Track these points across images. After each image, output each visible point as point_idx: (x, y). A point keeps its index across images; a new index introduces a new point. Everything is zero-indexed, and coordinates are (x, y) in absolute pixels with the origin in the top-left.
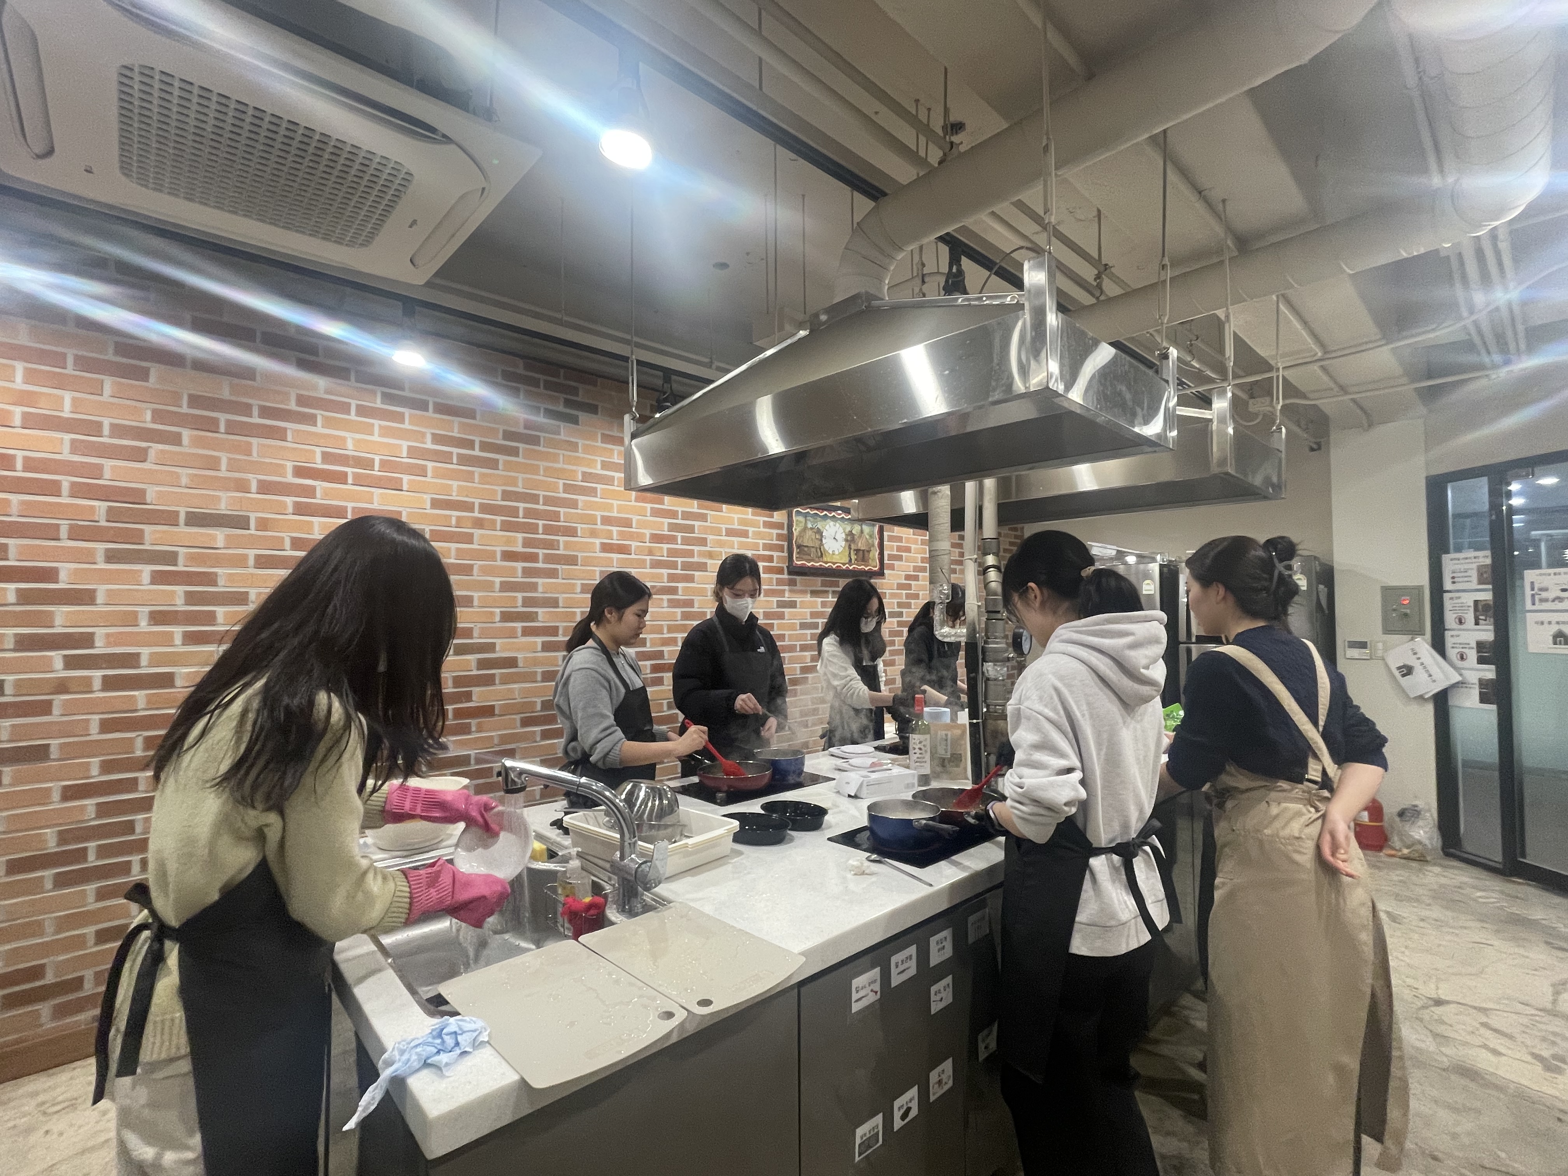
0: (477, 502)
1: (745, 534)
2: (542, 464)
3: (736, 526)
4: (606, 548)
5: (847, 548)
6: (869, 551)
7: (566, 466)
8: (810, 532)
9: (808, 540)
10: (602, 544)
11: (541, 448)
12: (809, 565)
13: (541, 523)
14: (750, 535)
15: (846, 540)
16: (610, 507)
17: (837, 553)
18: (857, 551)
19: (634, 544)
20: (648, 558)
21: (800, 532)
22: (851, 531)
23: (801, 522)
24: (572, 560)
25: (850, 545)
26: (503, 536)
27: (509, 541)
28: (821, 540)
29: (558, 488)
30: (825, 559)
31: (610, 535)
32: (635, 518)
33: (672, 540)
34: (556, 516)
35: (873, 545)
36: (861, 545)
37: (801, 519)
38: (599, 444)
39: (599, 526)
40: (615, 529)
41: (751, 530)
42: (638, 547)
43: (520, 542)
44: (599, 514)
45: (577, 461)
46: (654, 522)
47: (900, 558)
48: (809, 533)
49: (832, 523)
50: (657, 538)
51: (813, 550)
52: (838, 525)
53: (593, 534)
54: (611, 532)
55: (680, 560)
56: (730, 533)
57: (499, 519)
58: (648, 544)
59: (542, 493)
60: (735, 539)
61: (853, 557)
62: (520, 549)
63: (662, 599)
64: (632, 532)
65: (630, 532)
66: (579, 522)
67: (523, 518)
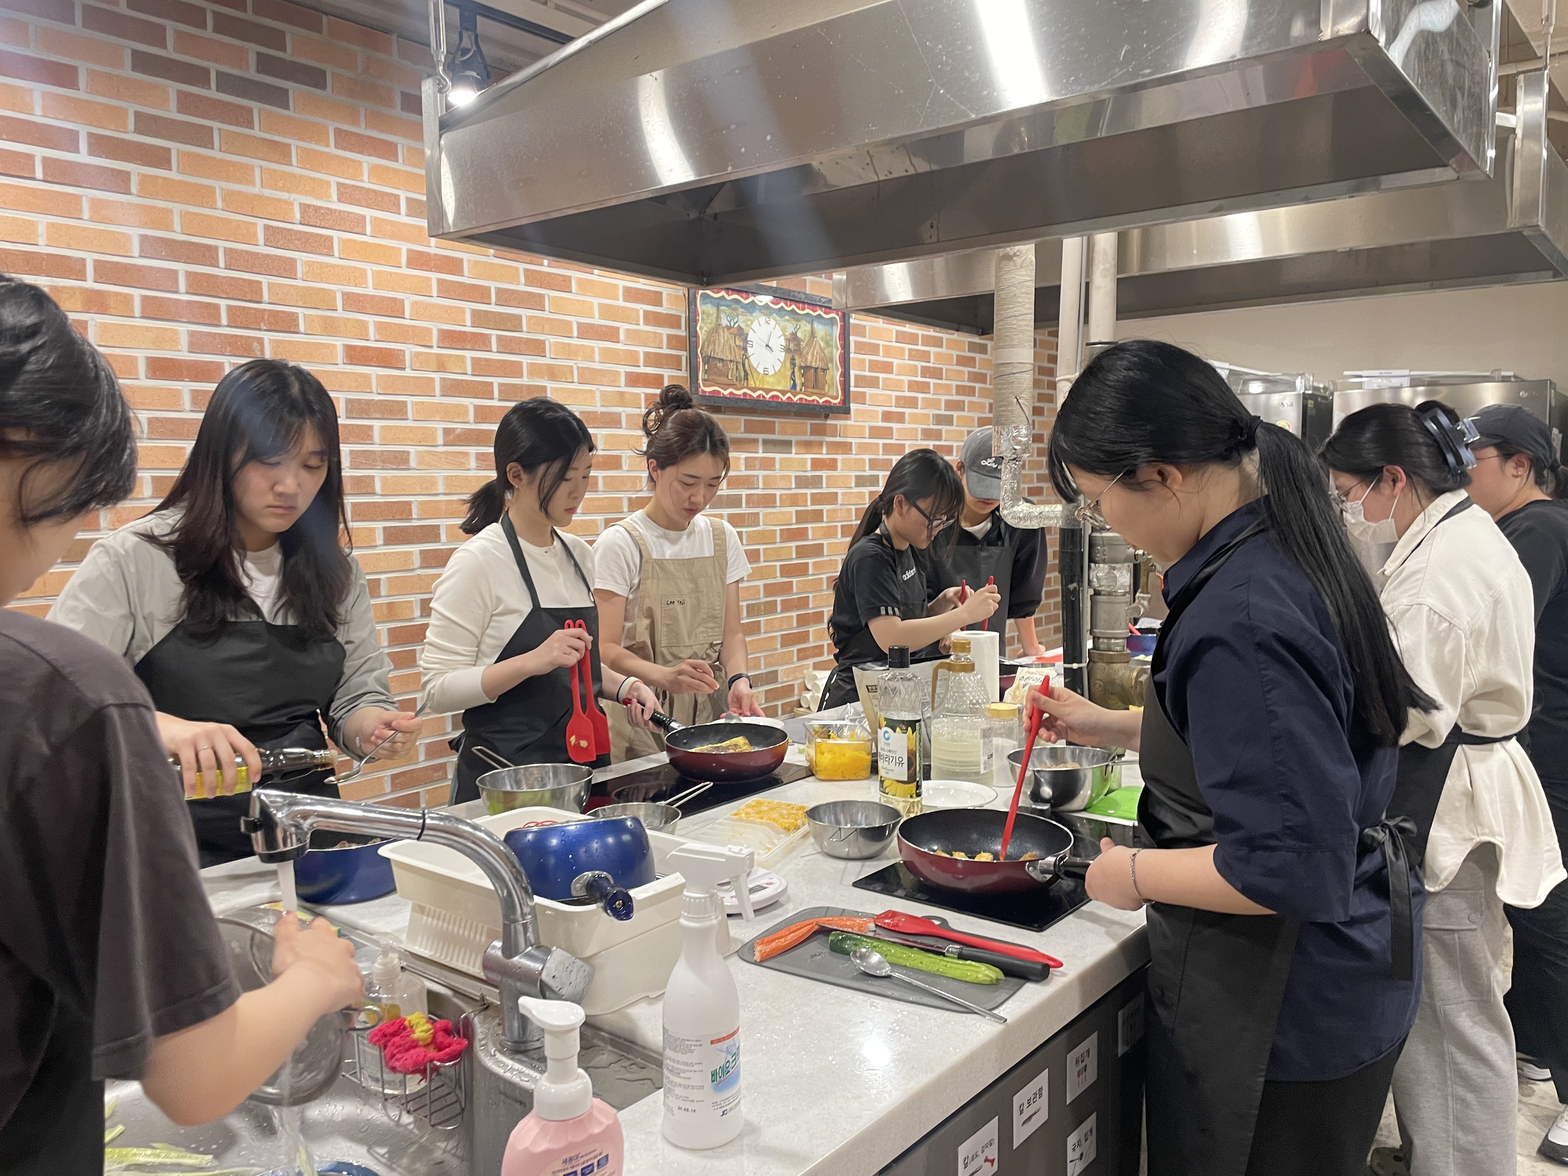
0: (90, 258)
1: (611, 335)
2: (219, 186)
3: (597, 321)
4: (355, 356)
5: (788, 364)
6: (824, 370)
7: (267, 192)
8: (727, 334)
9: (723, 348)
10: (349, 349)
11: (215, 153)
12: (726, 393)
13: (223, 303)
14: (622, 337)
15: (787, 350)
16: (359, 277)
17: (771, 372)
18: (806, 368)
19: (409, 350)
20: (437, 376)
21: (710, 334)
22: (794, 335)
23: (708, 315)
25: (793, 359)
26: (147, 329)
27: (160, 339)
28: (745, 349)
29: (255, 235)
30: (751, 383)
31: (361, 330)
32: (409, 300)
33: (481, 342)
34: (253, 291)
35: (832, 360)
36: (812, 359)
37: (710, 309)
38: (332, 149)
39: (340, 313)
40: (371, 319)
41: (623, 327)
42: (418, 354)
43: (184, 341)
44: (338, 289)
45: (292, 183)
46: (447, 309)
47: (873, 383)
48: (724, 336)
49: (762, 319)
50: (451, 339)
51: (732, 366)
52: (772, 322)
53: (330, 327)
54: (364, 325)
55: (496, 381)
56: (587, 331)
57: (137, 294)
58: (435, 350)
59: (222, 244)
60: (598, 345)
61: (798, 382)
62: (184, 355)
63: (466, 454)
64: (404, 325)
65: (400, 325)
66: (300, 304)
67: (187, 293)
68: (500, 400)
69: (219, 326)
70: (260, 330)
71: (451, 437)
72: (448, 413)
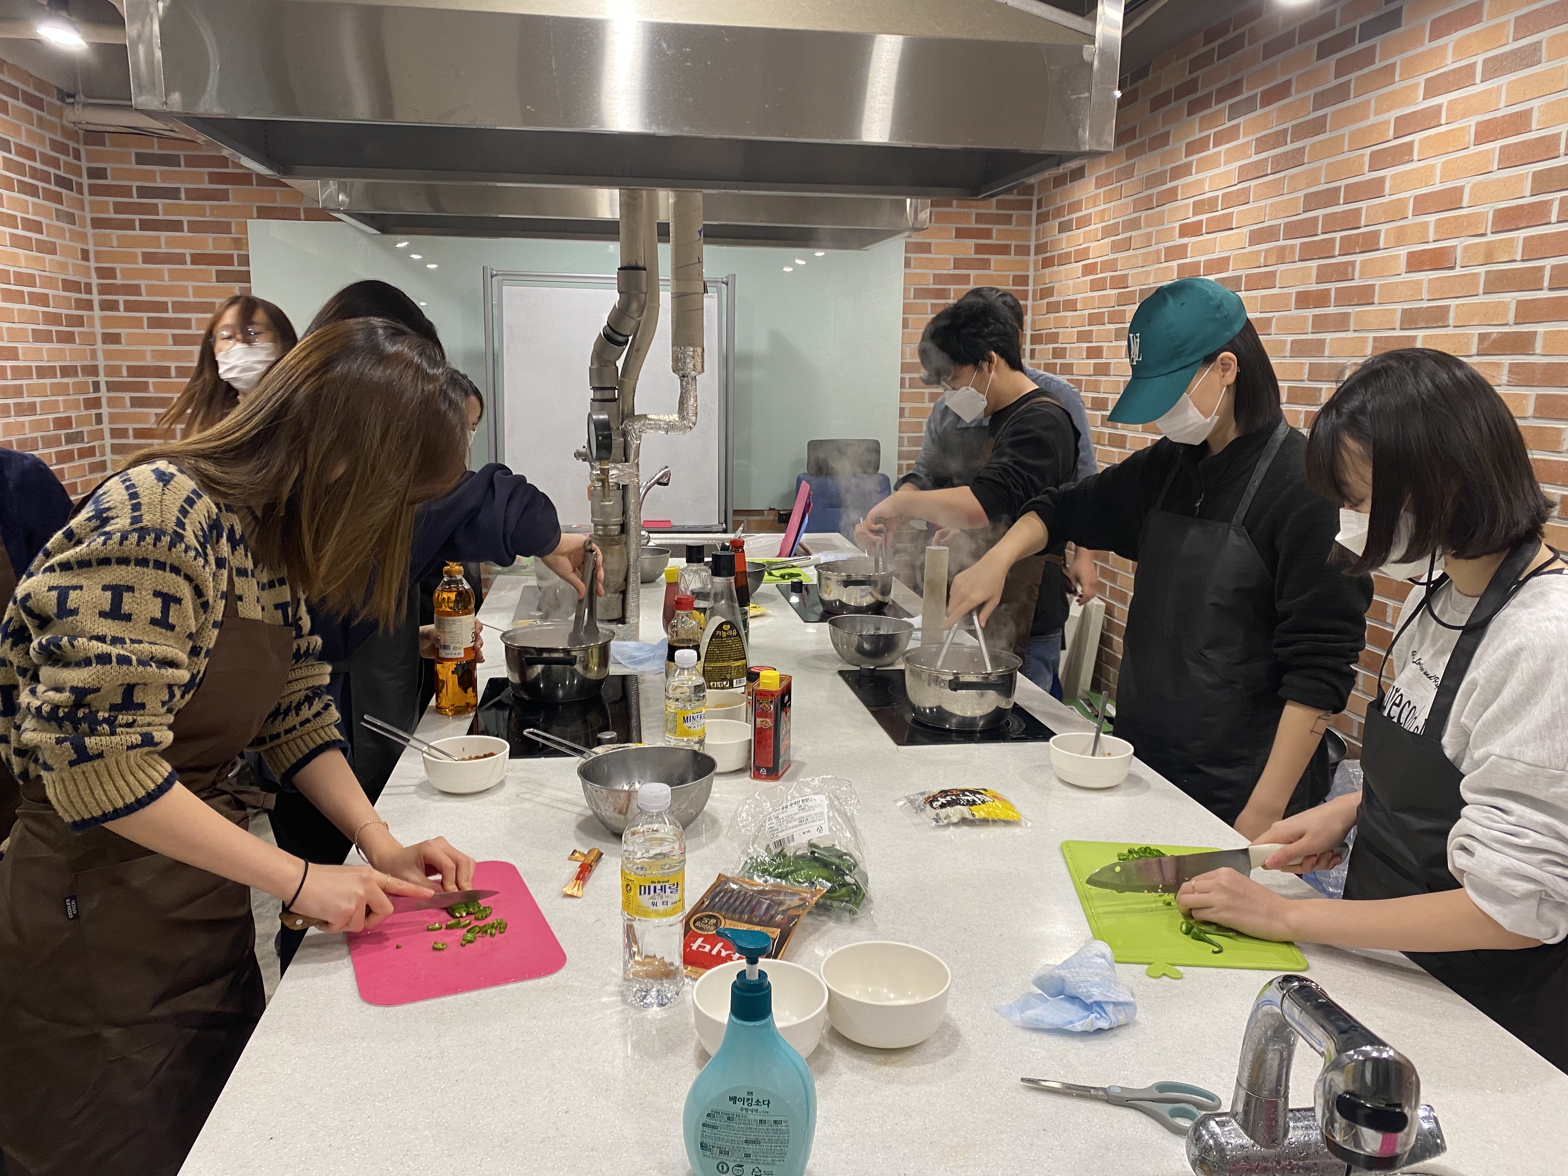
4: (1416, 262)
7: (1377, 118)
10: (1410, 256)
13: (1338, 235)
19: (1459, 243)
20: (1482, 270)
24: (1365, 296)
26: (1300, 269)
27: (1304, 276)
29: (1362, 165)
31: (1424, 233)
32: (1467, 184)
34: (1356, 219)
39: (1411, 220)
43: (1314, 276)
44: (1412, 195)
46: (1505, 182)
53: (1400, 238)
54: (1426, 226)
55: (1548, 263)
58: (1490, 238)
59: (1343, 183)
63: (1498, 365)
64: (1460, 216)
65: (1455, 218)
66: (1383, 221)
67: (1323, 233)
68: (1551, 289)
69: (1334, 257)
70: (1355, 253)
71: (1486, 344)
72: (1489, 314)
